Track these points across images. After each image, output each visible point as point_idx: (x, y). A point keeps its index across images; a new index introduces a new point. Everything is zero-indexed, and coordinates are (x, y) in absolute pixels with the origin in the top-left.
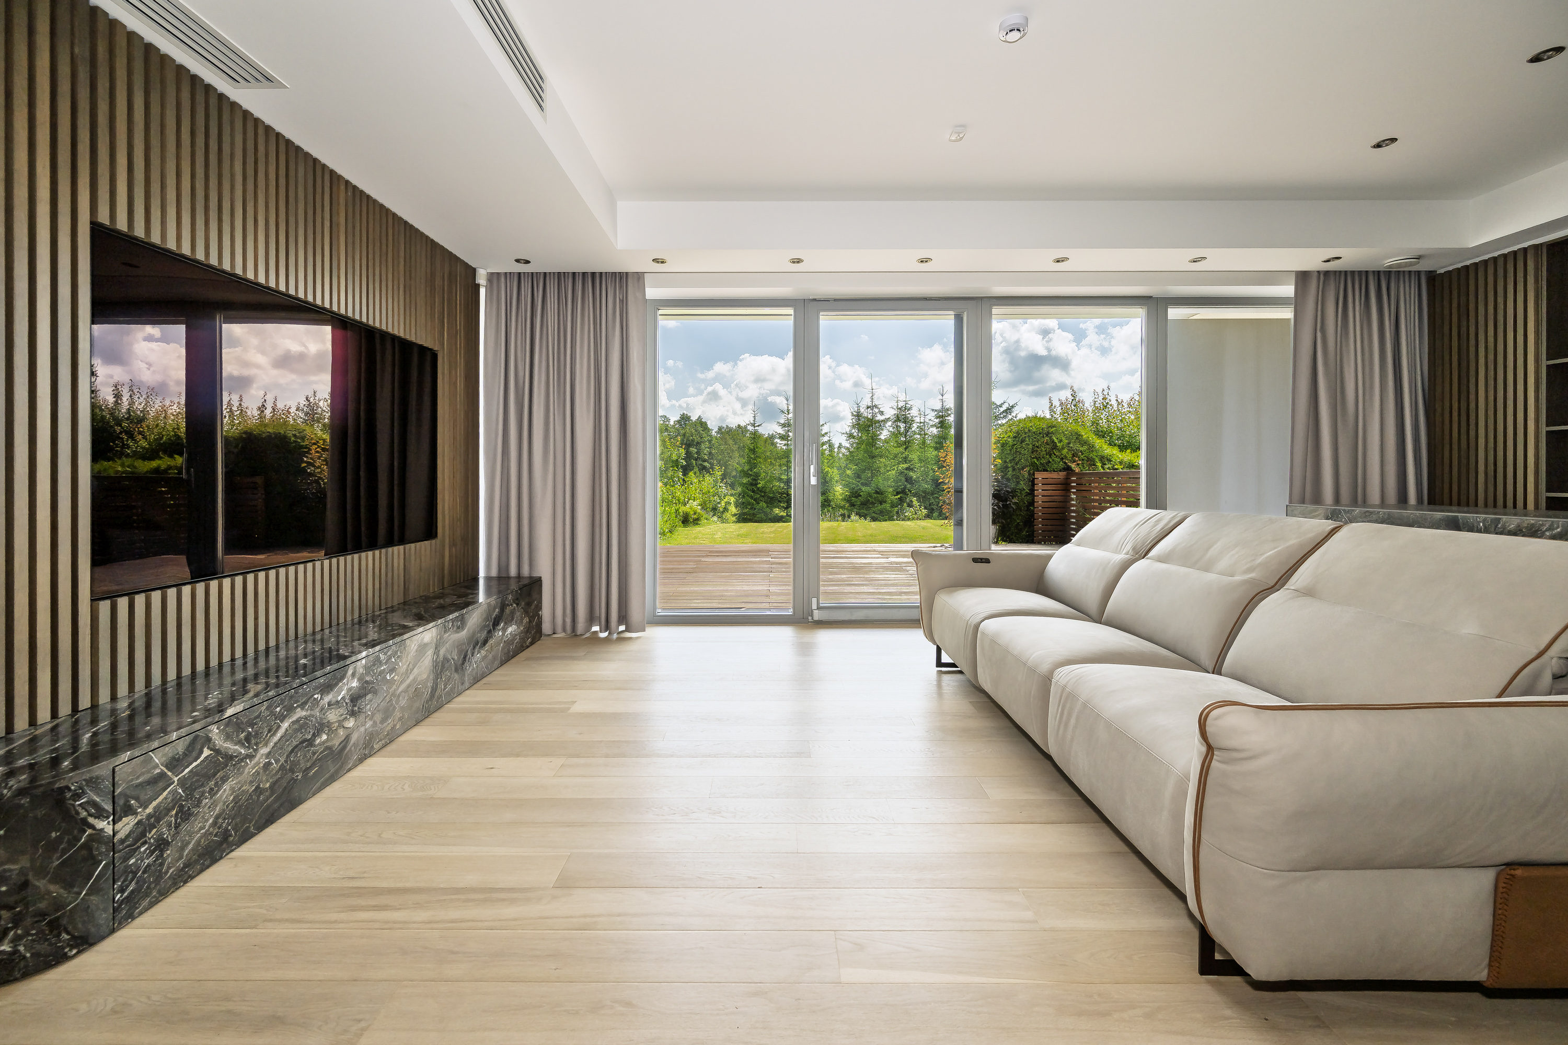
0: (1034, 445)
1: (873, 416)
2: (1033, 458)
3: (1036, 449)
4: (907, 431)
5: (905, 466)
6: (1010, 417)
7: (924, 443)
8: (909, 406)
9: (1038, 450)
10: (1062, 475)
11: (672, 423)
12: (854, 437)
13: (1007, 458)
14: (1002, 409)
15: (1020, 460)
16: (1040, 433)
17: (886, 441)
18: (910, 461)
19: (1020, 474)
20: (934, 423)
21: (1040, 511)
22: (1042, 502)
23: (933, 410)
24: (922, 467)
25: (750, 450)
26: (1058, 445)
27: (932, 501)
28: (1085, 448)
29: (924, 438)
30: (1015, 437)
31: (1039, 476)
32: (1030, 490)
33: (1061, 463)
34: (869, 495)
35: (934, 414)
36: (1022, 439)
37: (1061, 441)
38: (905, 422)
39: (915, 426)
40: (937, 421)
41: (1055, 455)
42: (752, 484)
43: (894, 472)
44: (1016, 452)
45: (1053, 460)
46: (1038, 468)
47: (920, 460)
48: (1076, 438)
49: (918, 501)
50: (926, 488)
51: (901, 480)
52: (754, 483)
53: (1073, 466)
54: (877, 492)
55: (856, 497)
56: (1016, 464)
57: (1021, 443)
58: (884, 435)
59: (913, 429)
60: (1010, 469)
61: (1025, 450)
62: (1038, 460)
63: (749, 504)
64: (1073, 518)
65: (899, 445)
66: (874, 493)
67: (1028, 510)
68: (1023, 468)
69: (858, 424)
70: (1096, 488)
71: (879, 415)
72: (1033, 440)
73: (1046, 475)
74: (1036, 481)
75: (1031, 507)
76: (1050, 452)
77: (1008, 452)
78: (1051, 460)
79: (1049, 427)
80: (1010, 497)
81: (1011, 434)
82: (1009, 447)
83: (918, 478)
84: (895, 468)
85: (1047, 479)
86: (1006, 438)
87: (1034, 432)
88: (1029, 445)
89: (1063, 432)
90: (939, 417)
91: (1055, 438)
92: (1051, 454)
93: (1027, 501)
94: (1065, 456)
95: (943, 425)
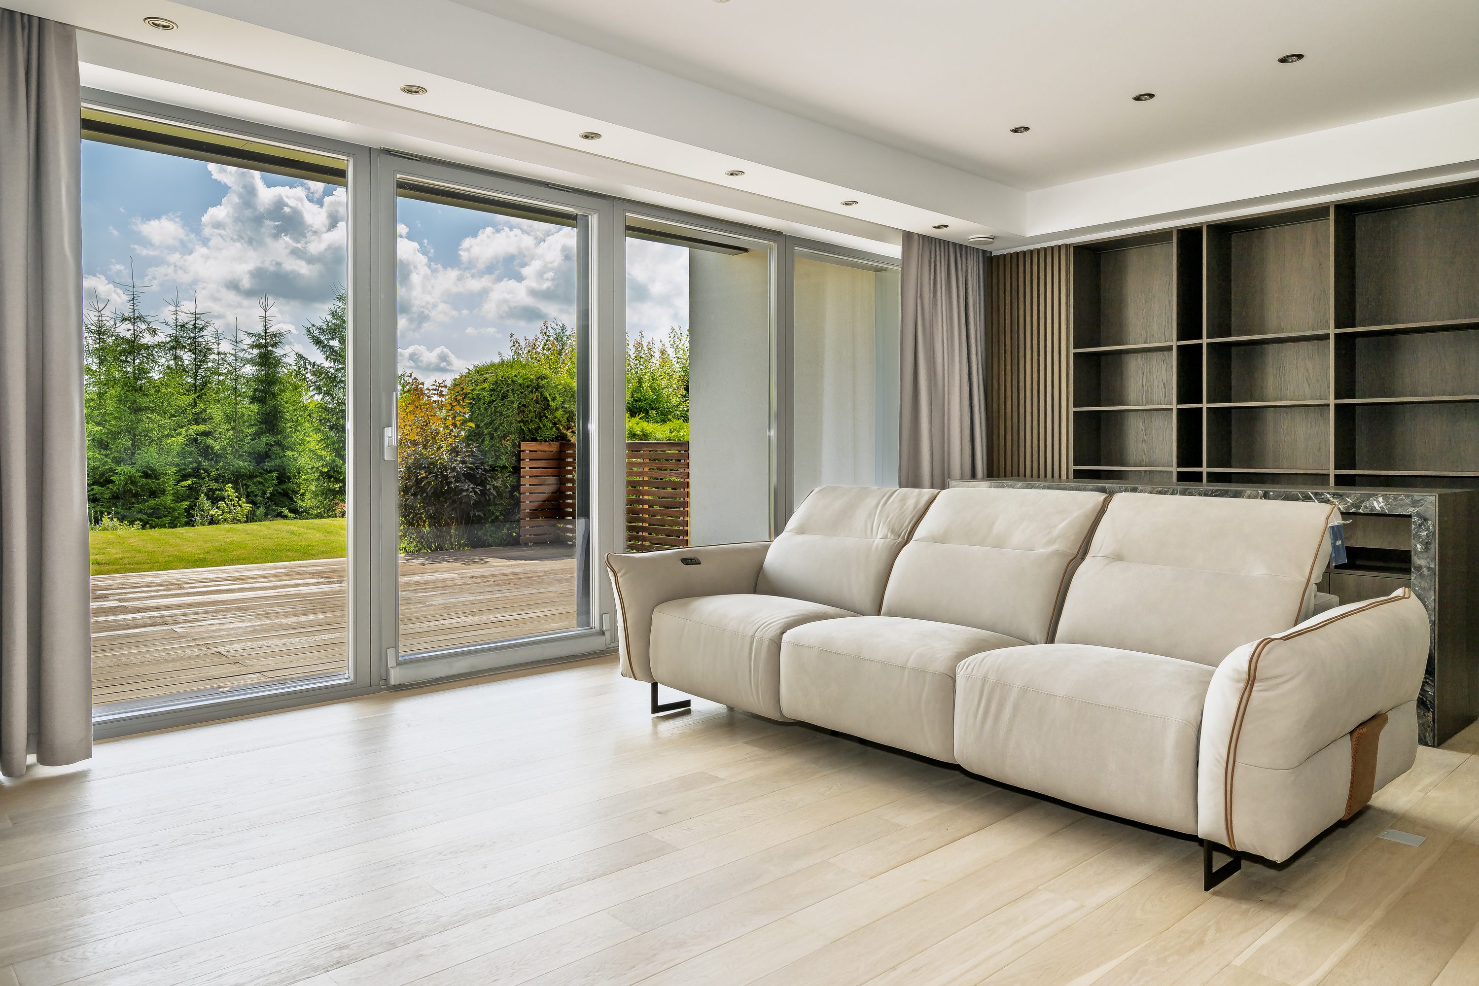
0: (520, 403)
1: (137, 336)
2: (519, 422)
3: (522, 408)
4: (197, 366)
5: (199, 428)
8: (203, 323)
9: (526, 410)
10: (554, 446)
13: (482, 421)
15: (501, 424)
16: (528, 387)
17: (161, 383)
18: (209, 420)
19: (501, 444)
20: (249, 357)
21: (528, 498)
22: (530, 485)
23: (248, 334)
24: (229, 430)
26: (552, 404)
29: (232, 381)
30: (493, 390)
31: (527, 447)
32: (513, 468)
33: (554, 429)
34: (132, 480)
35: (249, 339)
36: (503, 393)
37: (554, 399)
38: (193, 351)
39: (213, 358)
40: (255, 352)
41: (547, 417)
43: (180, 439)
44: (496, 412)
45: (544, 426)
46: (524, 437)
47: (228, 418)
48: (572, 395)
49: (231, 489)
50: (240, 468)
51: (191, 453)
53: (569, 433)
54: (146, 475)
55: (107, 484)
56: (496, 430)
57: (502, 399)
58: (156, 370)
59: (209, 364)
60: (487, 437)
61: (508, 409)
62: (525, 424)
65: (186, 391)
66: (141, 477)
67: (512, 496)
68: (505, 437)
69: (102, 349)
71: (145, 335)
72: (518, 395)
73: (534, 446)
74: (522, 455)
75: (515, 493)
76: (540, 413)
77: (483, 411)
78: (542, 426)
79: (539, 378)
80: (489, 479)
81: (486, 385)
82: (484, 404)
83: (224, 449)
84: (183, 431)
85: (536, 451)
86: (479, 391)
87: (520, 385)
88: (513, 402)
89: (556, 386)
90: (258, 346)
91: (547, 394)
92: (542, 417)
93: (510, 485)
94: (559, 420)
95: (266, 360)
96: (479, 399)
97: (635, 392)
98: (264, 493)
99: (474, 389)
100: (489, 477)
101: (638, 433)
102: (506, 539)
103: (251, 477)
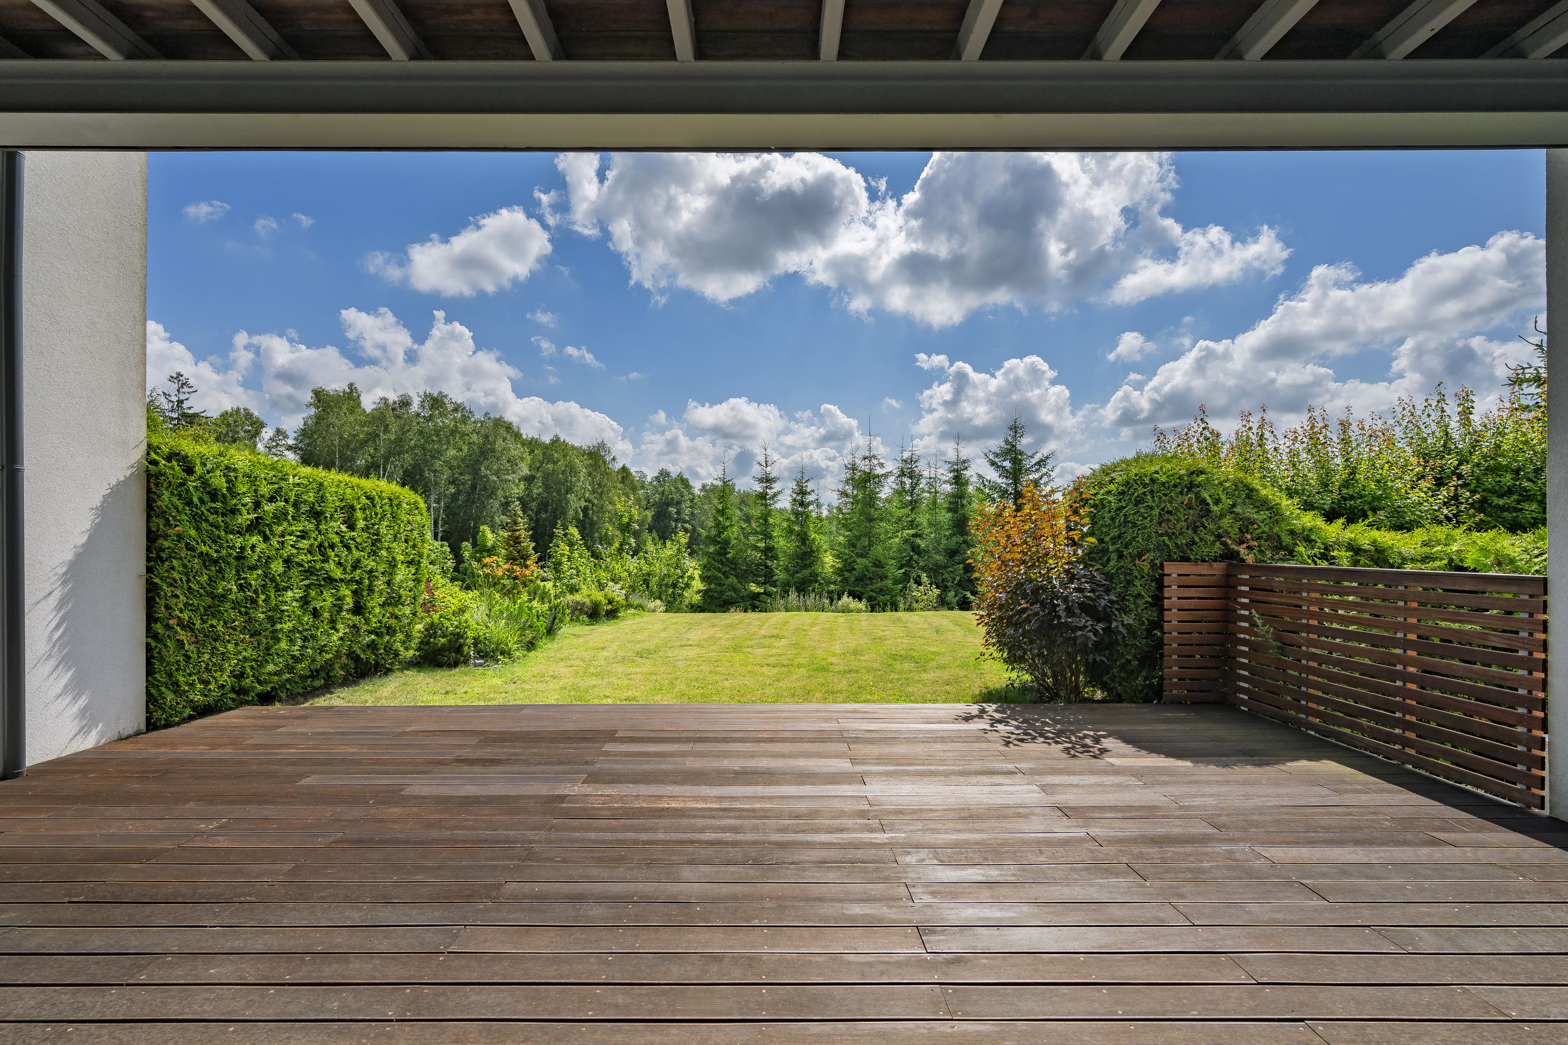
0: (1163, 509)
1: (871, 469)
2: (1162, 535)
3: (1167, 516)
4: (913, 487)
5: (911, 532)
6: (1044, 470)
7: (935, 503)
8: (917, 457)
9: (1172, 518)
10: (1218, 568)
11: (649, 479)
12: (847, 495)
13: (1107, 534)
14: (1034, 461)
15: (1134, 538)
16: (1175, 486)
17: (888, 501)
18: (917, 526)
19: (1135, 565)
20: (948, 479)
21: (1175, 639)
22: (1179, 621)
23: (947, 463)
24: (931, 533)
25: (718, 511)
26: (1214, 508)
27: (946, 575)
28: (1264, 515)
29: (935, 497)
30: (1122, 493)
31: (1173, 570)
32: (1152, 597)
33: (1218, 544)
34: (866, 568)
35: (948, 466)
36: (1138, 496)
37: (1217, 502)
38: (911, 477)
39: (923, 481)
40: (952, 475)
41: (1205, 528)
42: (719, 554)
43: (897, 540)
44: (1126, 521)
45: (1201, 539)
46: (1170, 555)
47: (931, 524)
48: (1247, 495)
49: (929, 577)
50: (938, 560)
51: (905, 550)
52: (723, 552)
53: (1242, 550)
54: (876, 565)
55: (850, 571)
56: (1126, 547)
57: (1136, 505)
58: (885, 492)
59: (921, 486)
60: (1114, 556)
61: (1145, 518)
62: (1170, 539)
63: (716, 578)
64: (1243, 654)
65: (904, 505)
66: (872, 566)
67: (1151, 636)
68: (1140, 555)
69: (853, 479)
70: (1310, 602)
71: (878, 468)
72: (1160, 498)
73: (1186, 568)
74: (1167, 580)
75: (1156, 632)
76: (1195, 522)
77: (1109, 522)
78: (1197, 539)
79: (1193, 473)
80: (1117, 613)
81: (1112, 487)
82: (1110, 512)
83: (928, 546)
84: (899, 534)
85: (1189, 575)
86: (1103, 495)
87: (1163, 484)
88: (1152, 508)
89: (1221, 484)
90: (954, 471)
91: (1205, 495)
92: (1198, 527)
93: (1148, 620)
94: (1226, 531)
95: (958, 480)
96: (1104, 506)
97: (1344, 486)
98: (954, 579)
99: (1097, 494)
100: (1117, 609)
101: (1366, 547)
102: (1142, 690)
103: (946, 567)
